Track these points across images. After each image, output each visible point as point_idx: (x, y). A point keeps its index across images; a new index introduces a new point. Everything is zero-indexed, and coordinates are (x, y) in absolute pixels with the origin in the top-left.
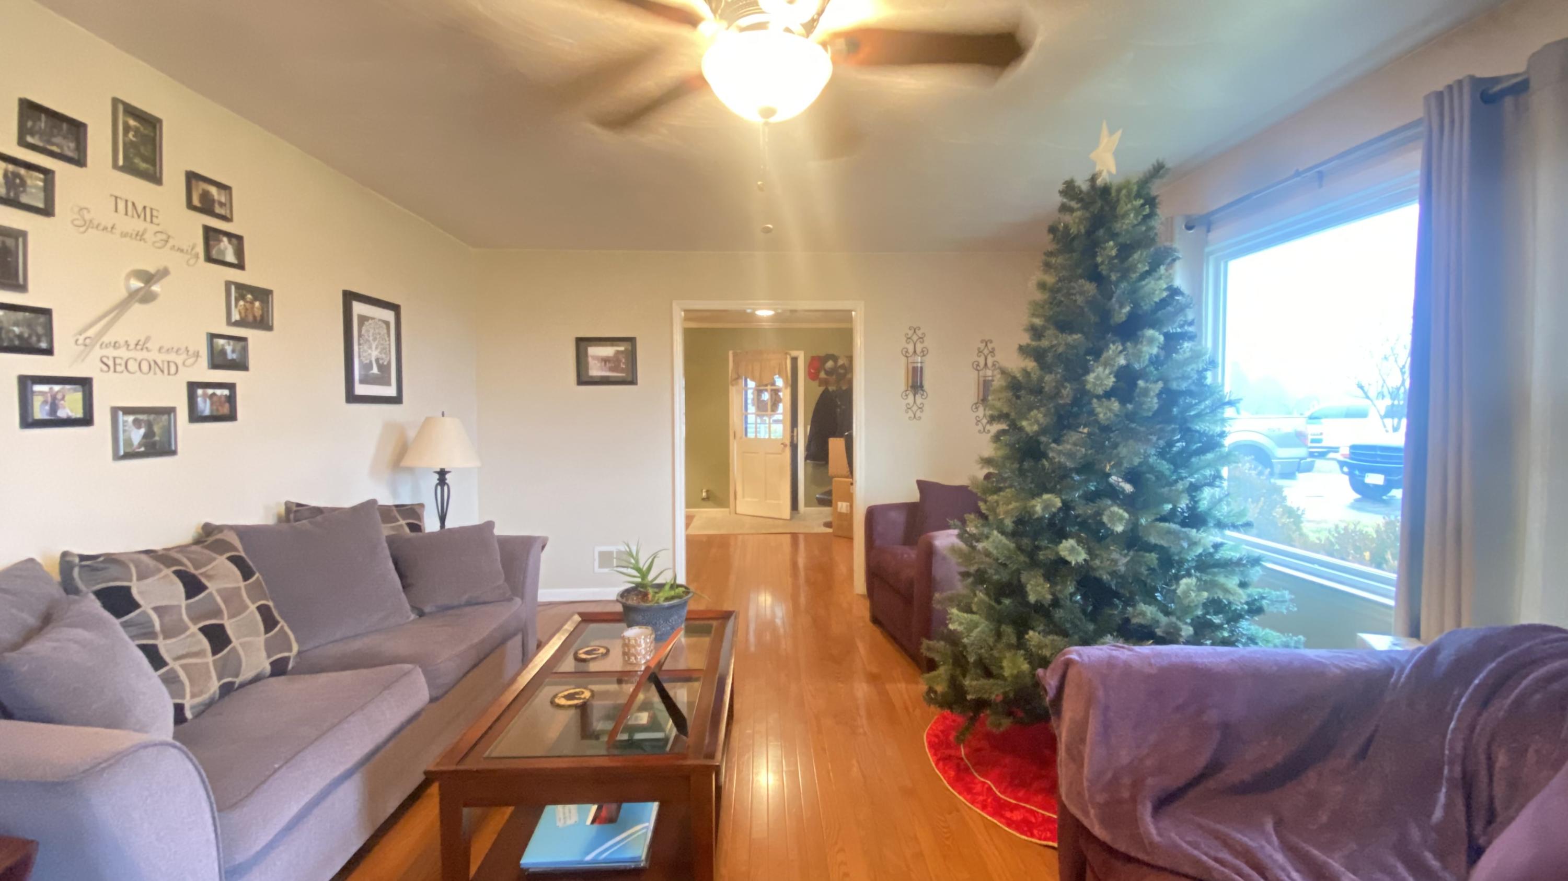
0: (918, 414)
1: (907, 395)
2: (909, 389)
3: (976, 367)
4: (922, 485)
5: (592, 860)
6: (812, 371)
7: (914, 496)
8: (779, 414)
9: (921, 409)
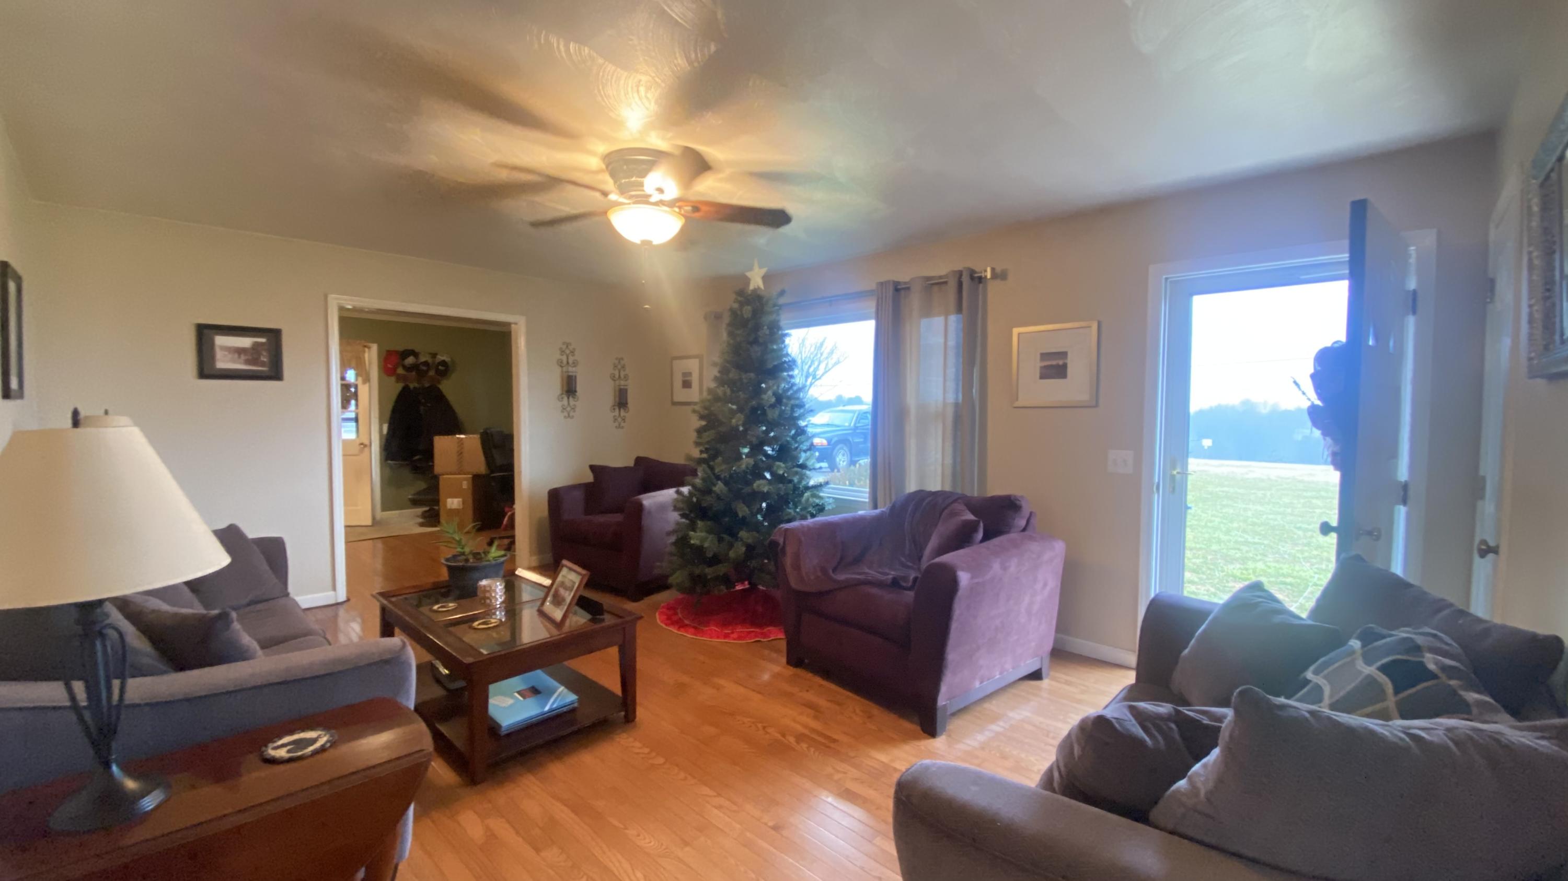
0: (571, 414)
1: (562, 398)
2: (564, 393)
3: (613, 377)
4: (593, 468)
5: (549, 709)
6: (389, 366)
7: (589, 478)
8: (351, 411)
9: (574, 409)
